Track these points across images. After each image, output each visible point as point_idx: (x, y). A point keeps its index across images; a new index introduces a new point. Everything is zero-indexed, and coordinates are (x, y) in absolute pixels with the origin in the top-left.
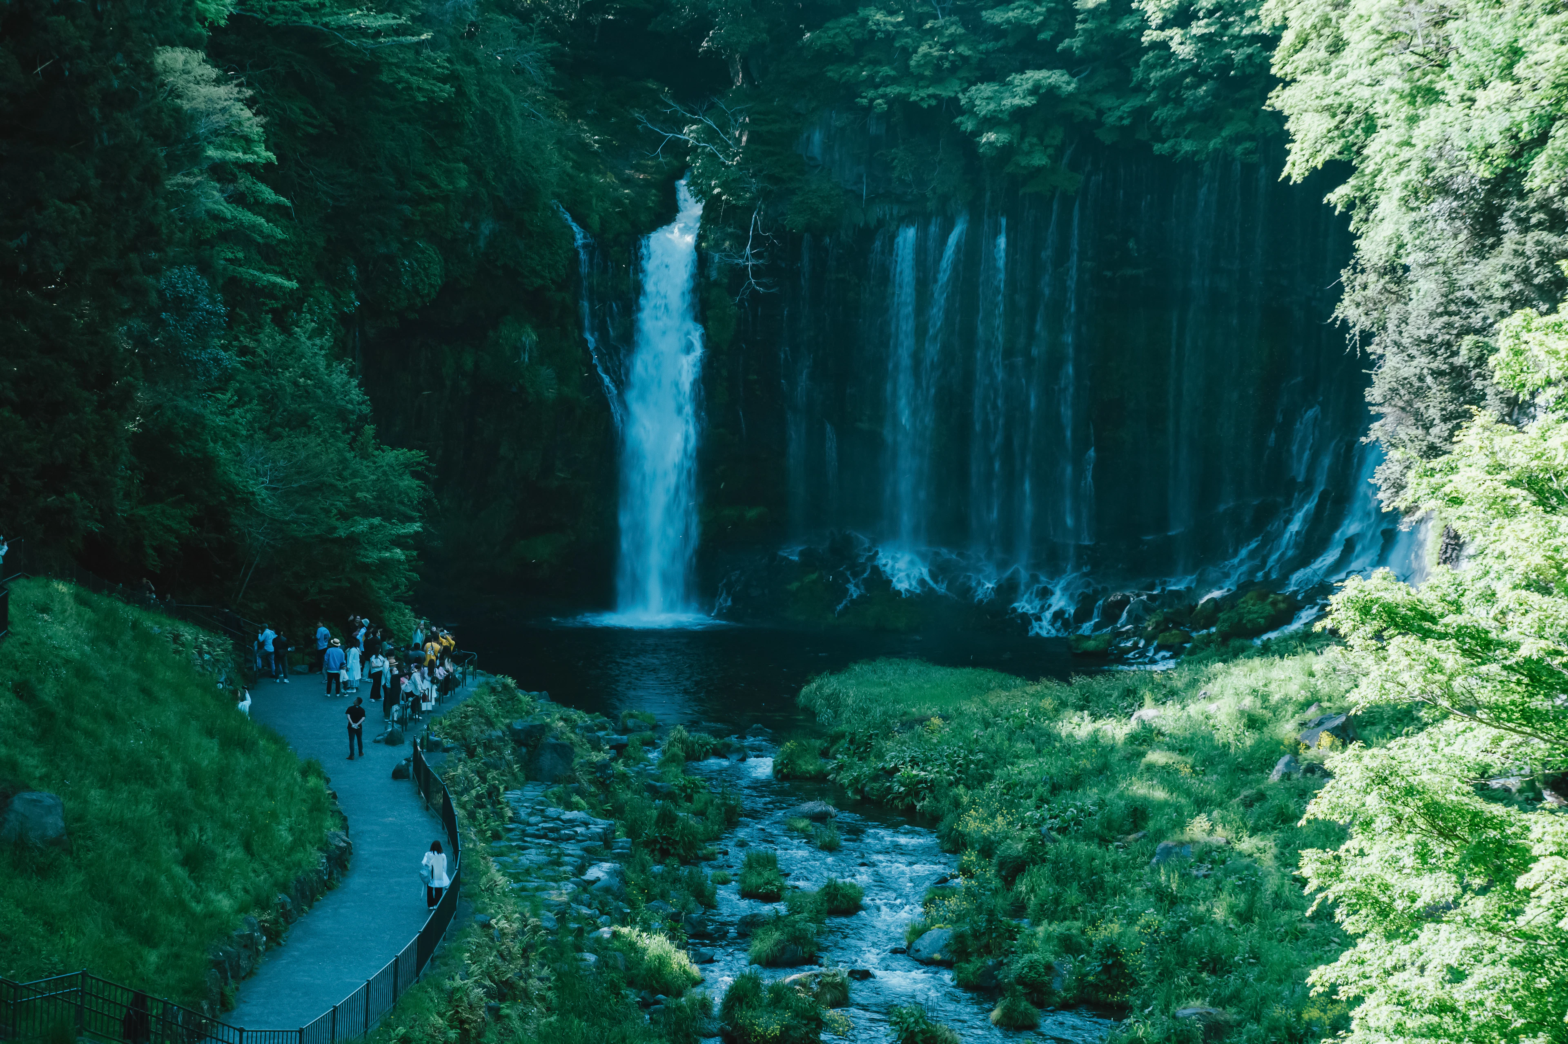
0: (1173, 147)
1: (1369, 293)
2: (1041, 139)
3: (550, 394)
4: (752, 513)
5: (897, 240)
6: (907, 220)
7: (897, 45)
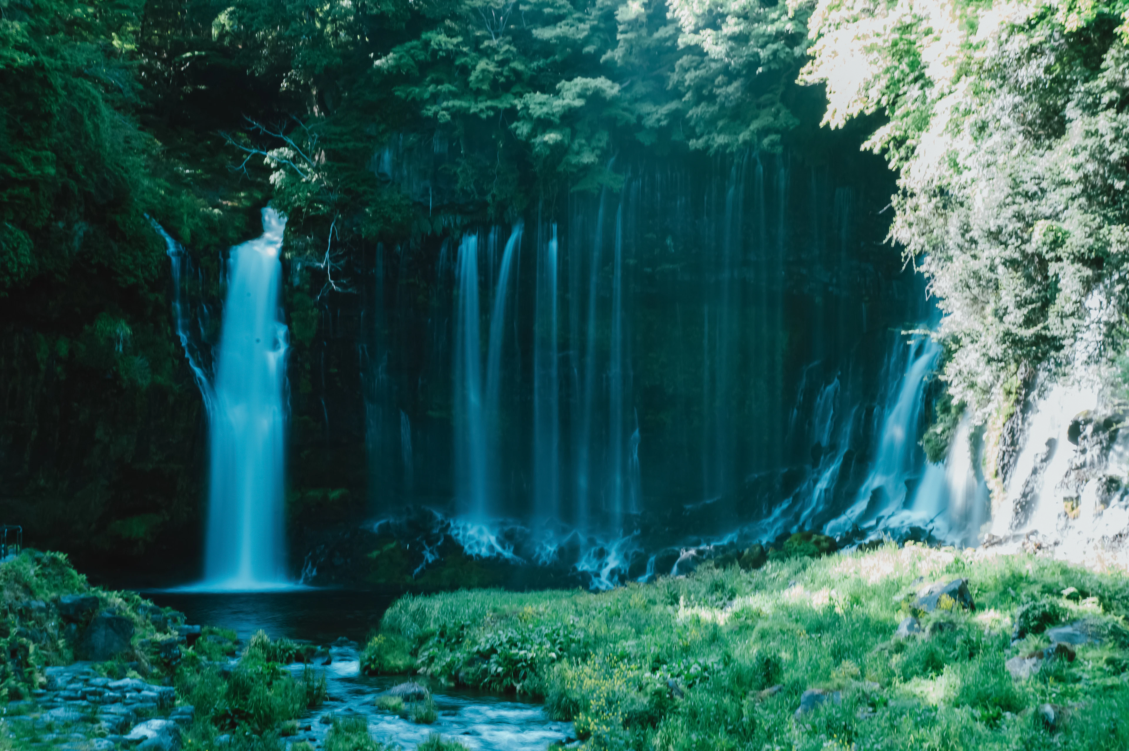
0: (707, 142)
1: (921, 213)
2: (588, 139)
3: (144, 383)
4: (335, 495)
5: (460, 248)
6: (468, 229)
7: (457, 63)
